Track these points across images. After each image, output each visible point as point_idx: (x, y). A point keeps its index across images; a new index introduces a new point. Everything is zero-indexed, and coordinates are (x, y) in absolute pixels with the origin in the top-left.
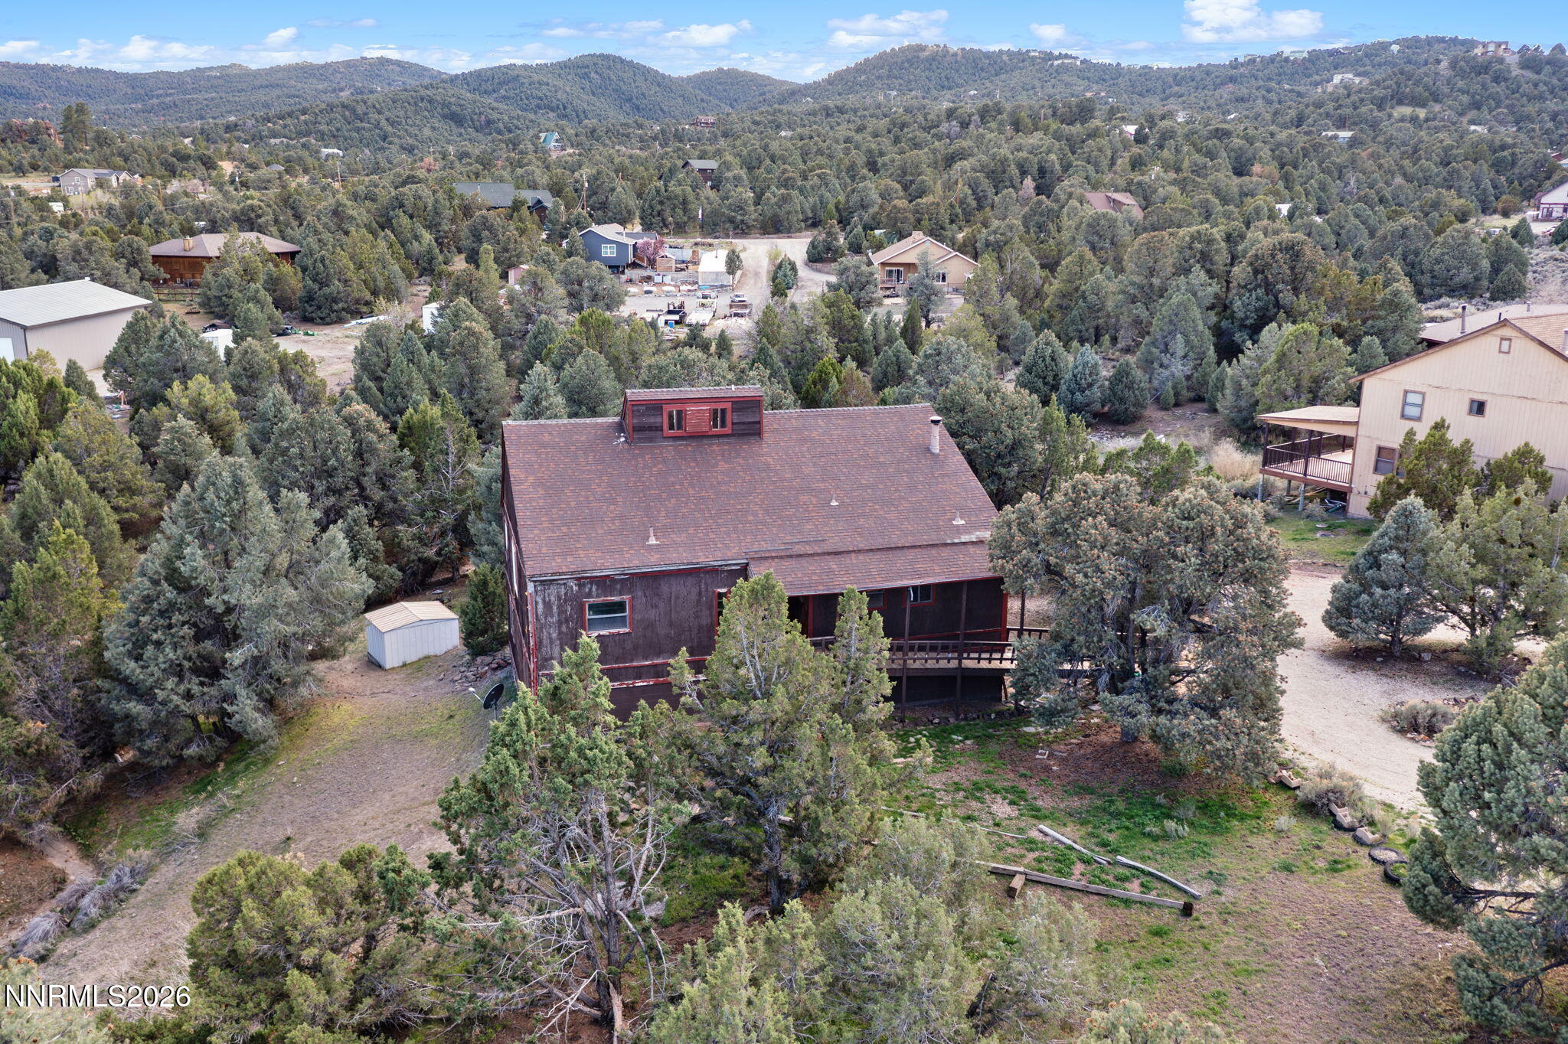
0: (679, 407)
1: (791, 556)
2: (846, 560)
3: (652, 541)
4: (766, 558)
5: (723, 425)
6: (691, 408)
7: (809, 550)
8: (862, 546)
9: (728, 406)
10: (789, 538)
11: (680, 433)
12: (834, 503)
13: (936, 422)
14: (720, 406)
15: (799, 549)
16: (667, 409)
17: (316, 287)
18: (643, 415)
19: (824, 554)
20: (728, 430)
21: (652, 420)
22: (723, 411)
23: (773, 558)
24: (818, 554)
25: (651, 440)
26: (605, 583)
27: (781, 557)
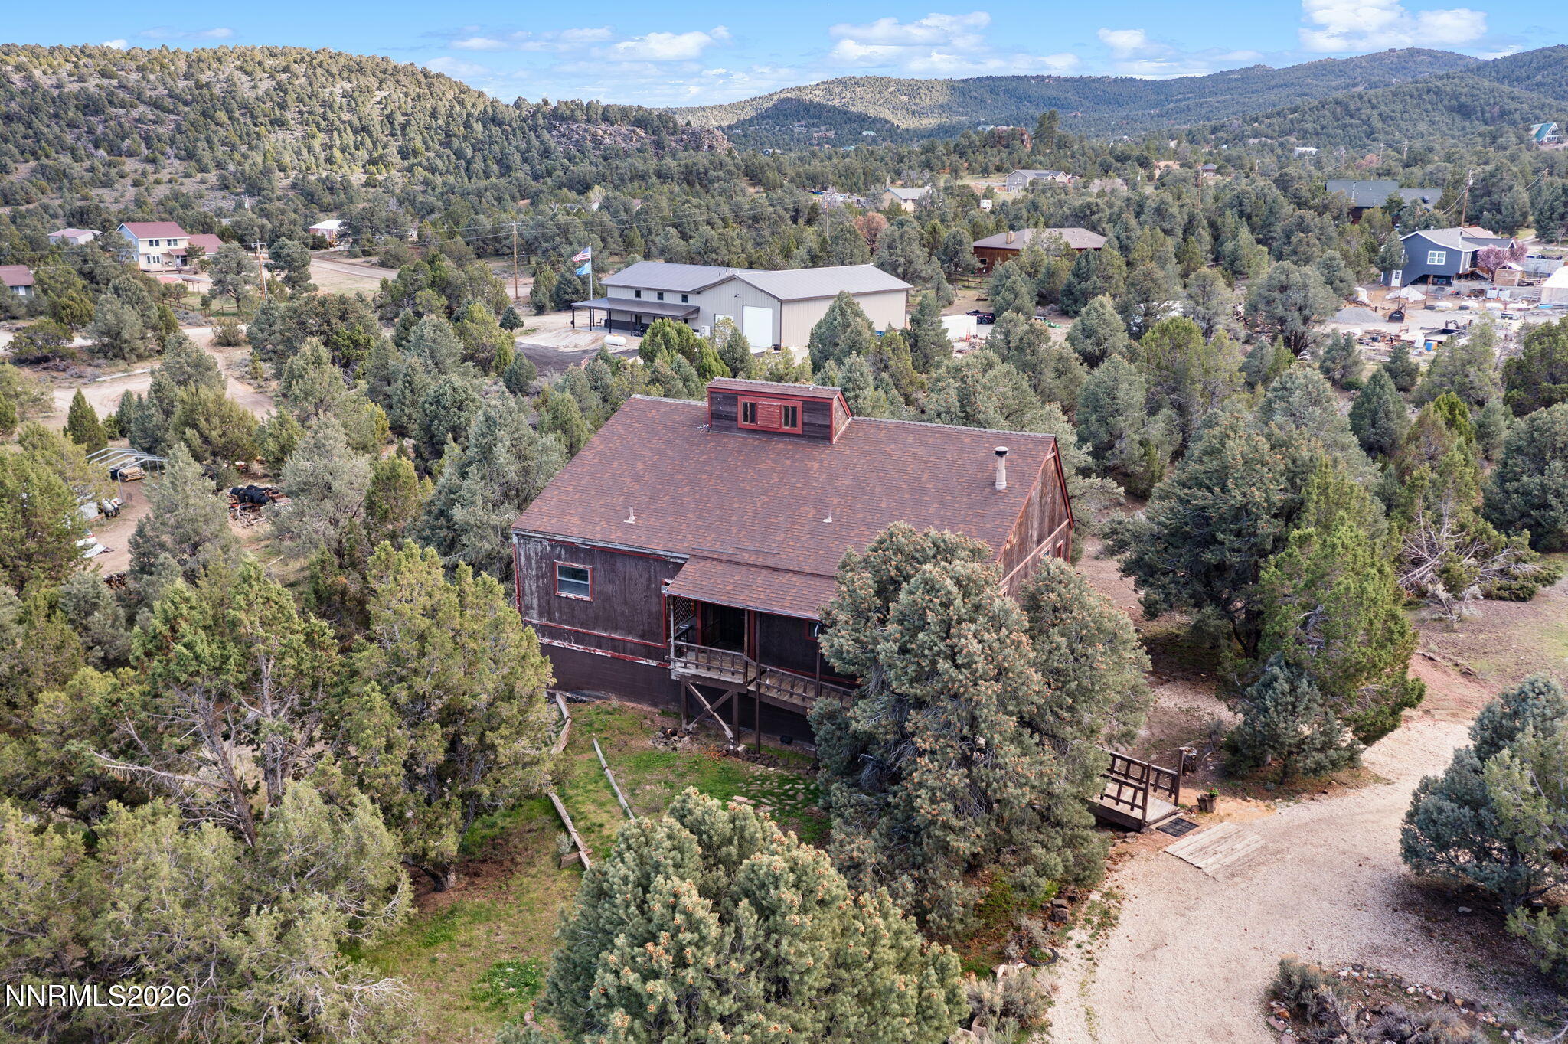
0: (752, 400)
1: (730, 562)
2: (777, 578)
3: (631, 520)
4: (707, 558)
5: (794, 425)
6: (763, 403)
7: (752, 559)
8: (806, 569)
9: (799, 405)
10: (747, 544)
11: (752, 426)
12: (829, 520)
13: (1000, 453)
14: (791, 404)
15: (746, 557)
16: (742, 400)
17: (1075, 281)
18: (719, 403)
19: (763, 567)
20: (798, 430)
21: (728, 409)
22: (794, 409)
23: (713, 559)
24: (756, 566)
25: (727, 429)
26: (572, 549)
27: (721, 561)
